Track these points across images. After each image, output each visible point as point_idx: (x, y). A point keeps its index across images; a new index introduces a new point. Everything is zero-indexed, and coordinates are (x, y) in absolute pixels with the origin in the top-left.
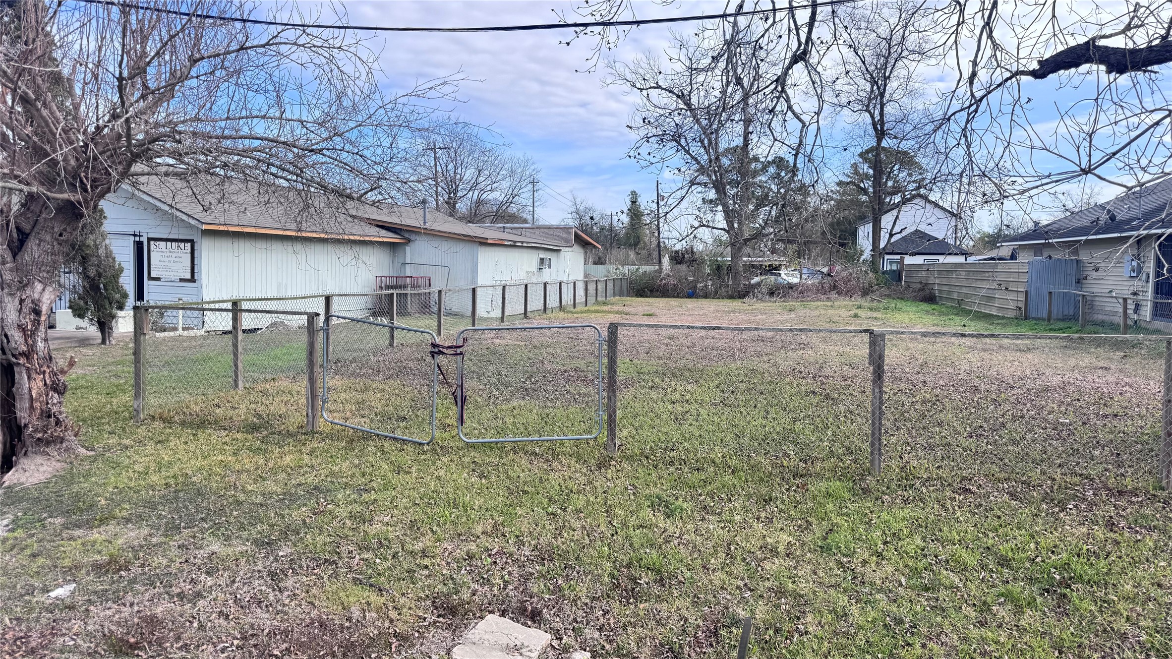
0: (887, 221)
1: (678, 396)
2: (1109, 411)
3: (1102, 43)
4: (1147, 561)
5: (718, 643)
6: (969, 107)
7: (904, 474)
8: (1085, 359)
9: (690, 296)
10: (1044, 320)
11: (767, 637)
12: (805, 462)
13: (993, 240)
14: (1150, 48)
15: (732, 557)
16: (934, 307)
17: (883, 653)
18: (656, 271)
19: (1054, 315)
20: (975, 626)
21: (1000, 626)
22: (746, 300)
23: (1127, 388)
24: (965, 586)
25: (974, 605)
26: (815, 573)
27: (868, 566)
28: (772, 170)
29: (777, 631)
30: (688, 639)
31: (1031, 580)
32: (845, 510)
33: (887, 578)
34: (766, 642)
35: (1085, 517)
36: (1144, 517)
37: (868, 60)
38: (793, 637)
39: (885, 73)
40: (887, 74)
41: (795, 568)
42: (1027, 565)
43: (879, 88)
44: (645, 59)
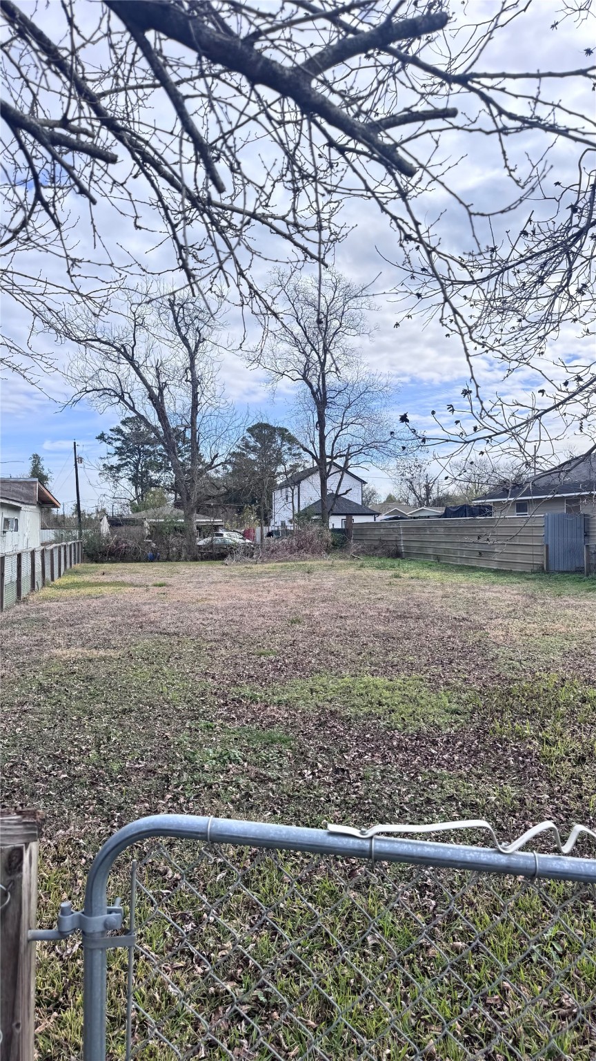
9: (152, 560)
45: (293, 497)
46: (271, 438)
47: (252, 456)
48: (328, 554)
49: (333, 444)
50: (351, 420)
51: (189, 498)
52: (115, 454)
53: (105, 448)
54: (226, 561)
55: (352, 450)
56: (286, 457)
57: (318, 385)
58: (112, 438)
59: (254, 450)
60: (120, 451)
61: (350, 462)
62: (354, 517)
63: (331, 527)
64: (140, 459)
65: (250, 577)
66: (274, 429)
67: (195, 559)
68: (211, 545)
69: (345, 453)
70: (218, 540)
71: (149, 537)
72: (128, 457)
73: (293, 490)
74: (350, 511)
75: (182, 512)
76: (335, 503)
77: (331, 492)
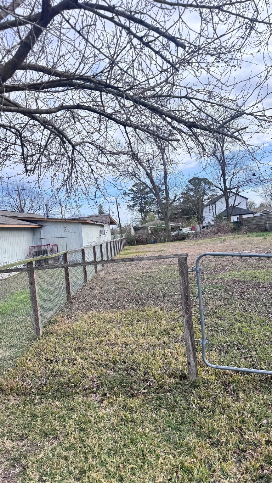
45: (213, 209)
46: (200, 184)
47: (192, 193)
48: (232, 233)
49: (230, 183)
50: (238, 171)
51: (166, 215)
52: (131, 200)
53: (127, 198)
54: (186, 240)
55: (240, 184)
56: (208, 192)
57: (221, 157)
58: (129, 194)
59: (192, 190)
60: (133, 199)
61: (239, 190)
62: (243, 216)
63: (232, 221)
64: (142, 201)
65: (198, 245)
66: (201, 179)
67: (172, 241)
68: (178, 234)
69: (236, 186)
70: (181, 232)
71: (152, 233)
72: (137, 201)
73: (213, 206)
74: (241, 213)
75: (164, 222)
76: (233, 210)
77: (231, 205)
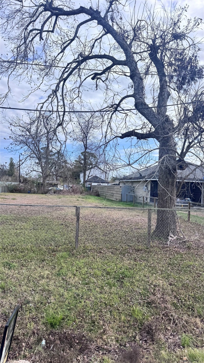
0: (87, 172)
1: (19, 227)
2: (138, 227)
3: (136, 131)
4: (143, 269)
5: (22, 310)
6: (105, 144)
7: (84, 248)
8: (134, 213)
9: (29, 193)
10: (125, 202)
11: (38, 306)
12: (56, 247)
13: (114, 179)
14: (146, 134)
15: (29, 281)
16: (99, 198)
17: (73, 306)
18: (18, 185)
19: (128, 201)
20: (99, 294)
21: (106, 293)
22: (47, 194)
23: (143, 221)
24: (97, 282)
25: (99, 287)
26: (55, 283)
27: (71, 278)
28: (56, 155)
29: (41, 303)
30: (12, 310)
31: (114, 278)
32: (66, 261)
33: (76, 282)
34: (38, 307)
35: (129, 258)
36: (143, 257)
37: (83, 127)
38: (46, 304)
39: (87, 131)
40: (88, 131)
41: (49, 282)
42: (114, 274)
43: (86, 135)
44: (15, 117)
